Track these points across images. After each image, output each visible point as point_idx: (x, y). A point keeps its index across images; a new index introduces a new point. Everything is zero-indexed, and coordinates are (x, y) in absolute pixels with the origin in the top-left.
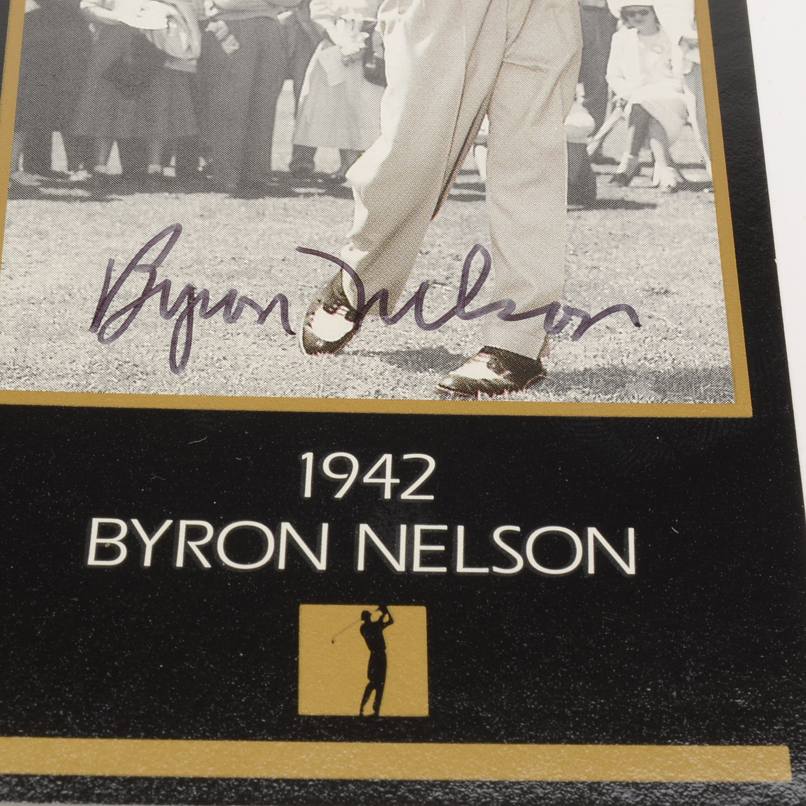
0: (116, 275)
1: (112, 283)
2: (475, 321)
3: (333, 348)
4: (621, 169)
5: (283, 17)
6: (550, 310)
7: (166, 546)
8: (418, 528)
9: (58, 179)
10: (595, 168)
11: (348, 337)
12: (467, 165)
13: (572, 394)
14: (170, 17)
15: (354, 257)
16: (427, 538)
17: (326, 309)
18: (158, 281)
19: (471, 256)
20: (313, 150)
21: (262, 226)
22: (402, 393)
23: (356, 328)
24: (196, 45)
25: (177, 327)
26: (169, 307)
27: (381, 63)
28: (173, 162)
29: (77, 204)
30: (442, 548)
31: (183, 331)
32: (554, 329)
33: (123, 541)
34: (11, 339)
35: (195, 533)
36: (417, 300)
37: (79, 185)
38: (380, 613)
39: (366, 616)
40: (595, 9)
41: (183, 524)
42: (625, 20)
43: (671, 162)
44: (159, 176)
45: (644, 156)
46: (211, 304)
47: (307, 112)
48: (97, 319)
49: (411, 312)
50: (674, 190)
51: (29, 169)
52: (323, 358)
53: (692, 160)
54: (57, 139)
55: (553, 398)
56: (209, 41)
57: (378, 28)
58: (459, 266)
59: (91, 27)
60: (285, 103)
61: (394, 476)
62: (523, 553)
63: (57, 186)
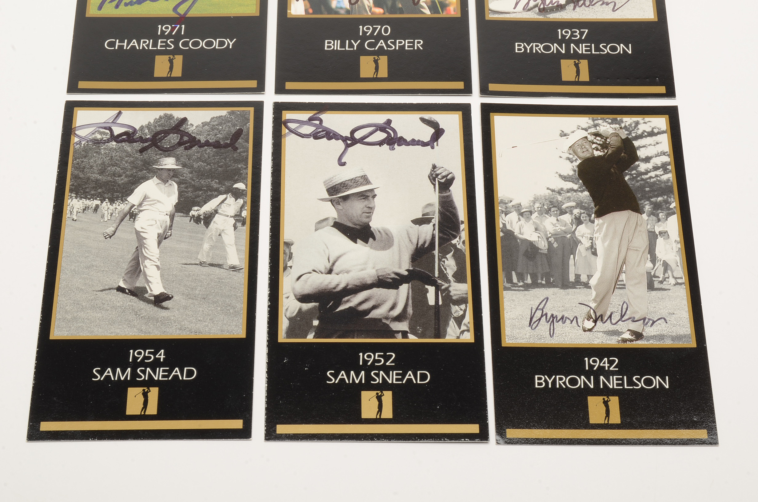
0: (533, 311)
1: (533, 314)
2: (625, 322)
3: (590, 330)
4: (660, 279)
5: (569, 236)
6: (644, 319)
7: (554, 382)
8: (615, 377)
9: (515, 285)
10: (654, 279)
11: (593, 327)
12: (620, 279)
13: (651, 342)
14: (539, 237)
15: (593, 305)
16: (617, 379)
17: (587, 320)
18: (544, 313)
19: (623, 304)
20: (580, 275)
21: (569, 297)
22: (609, 342)
23: (595, 325)
24: (547, 245)
25: (550, 325)
26: (548, 320)
27: (596, 249)
28: (544, 279)
29: (521, 292)
30: (621, 382)
31: (552, 326)
32: (645, 324)
33: (544, 381)
34: (509, 329)
35: (561, 379)
36: (610, 317)
37: (521, 286)
38: (607, 398)
39: (604, 399)
40: (652, 232)
41: (558, 377)
42: (660, 235)
43: (674, 277)
44: (541, 283)
45: (666, 275)
46: (558, 319)
47: (577, 264)
48: (530, 323)
49: (609, 320)
50: (675, 285)
51: (507, 282)
52: (588, 333)
53: (679, 276)
54: (513, 273)
55: (646, 343)
56: (550, 244)
57: (594, 239)
58: (620, 307)
59: (518, 240)
60: (571, 262)
61: (608, 364)
62: (641, 383)
63: (515, 287)
